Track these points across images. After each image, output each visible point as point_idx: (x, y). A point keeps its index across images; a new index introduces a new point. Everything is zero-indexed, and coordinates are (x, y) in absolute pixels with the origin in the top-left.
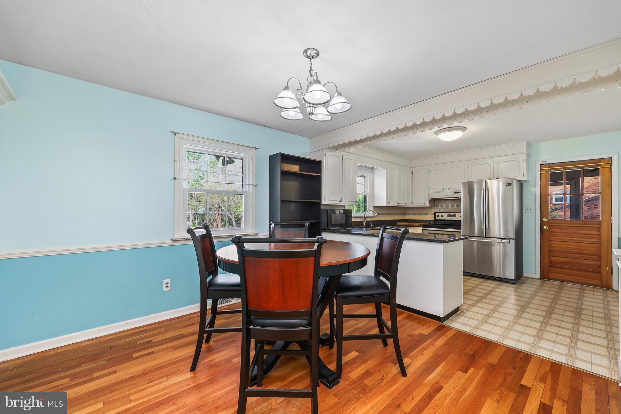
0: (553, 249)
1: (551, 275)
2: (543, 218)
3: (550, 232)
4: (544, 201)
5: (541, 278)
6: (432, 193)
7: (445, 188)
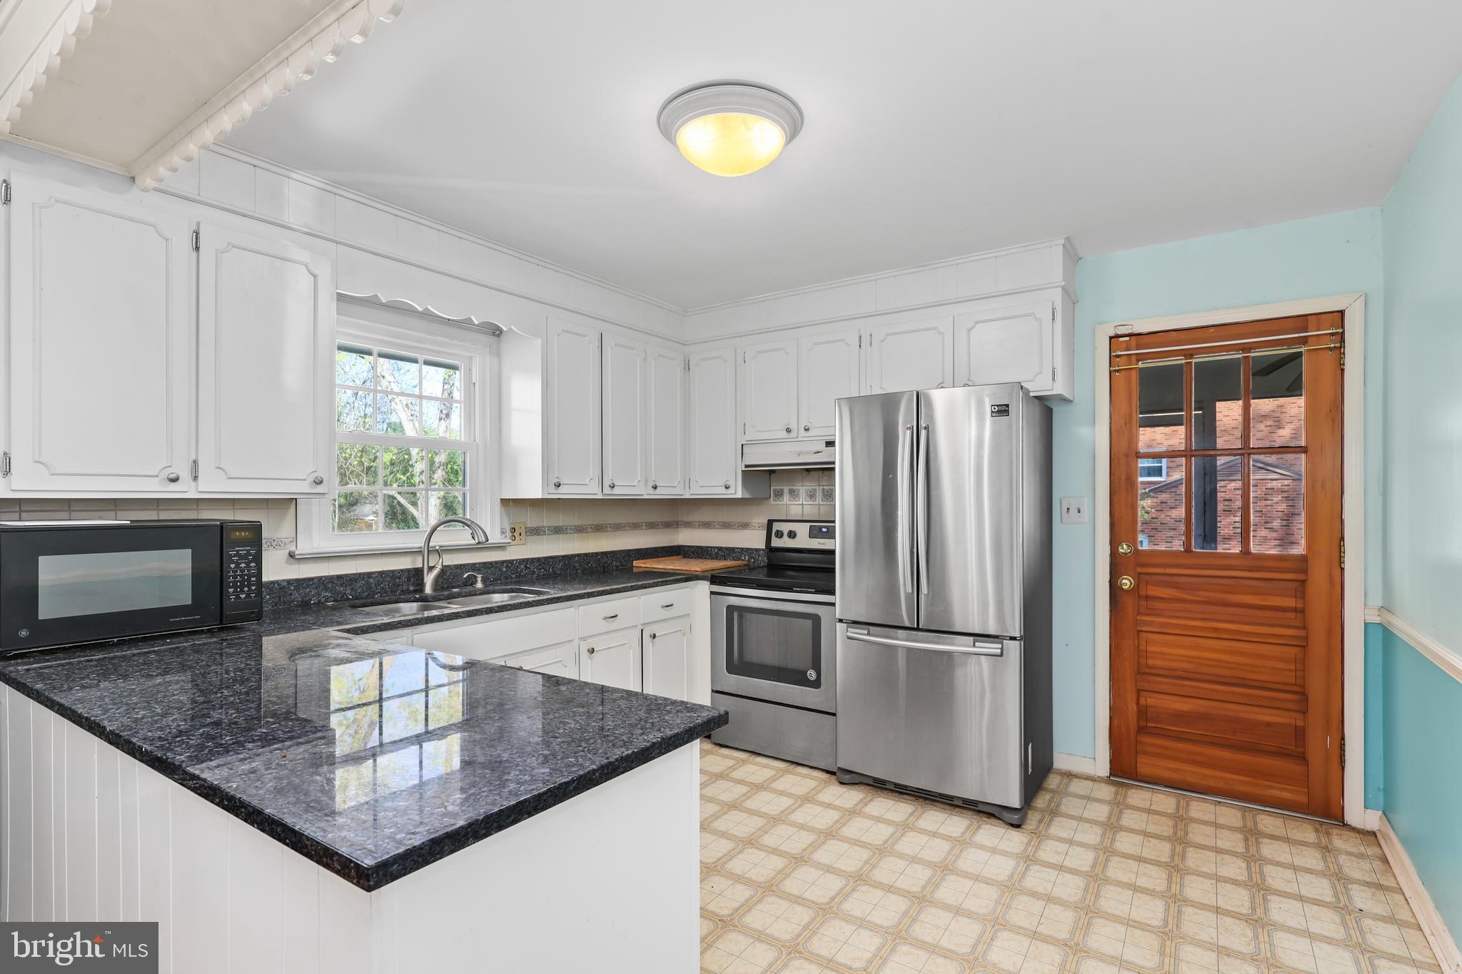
0: (1150, 662)
1: (1145, 765)
2: (1120, 544)
3: (1140, 597)
4: (1123, 478)
5: (1111, 774)
6: (752, 443)
7: (793, 426)
